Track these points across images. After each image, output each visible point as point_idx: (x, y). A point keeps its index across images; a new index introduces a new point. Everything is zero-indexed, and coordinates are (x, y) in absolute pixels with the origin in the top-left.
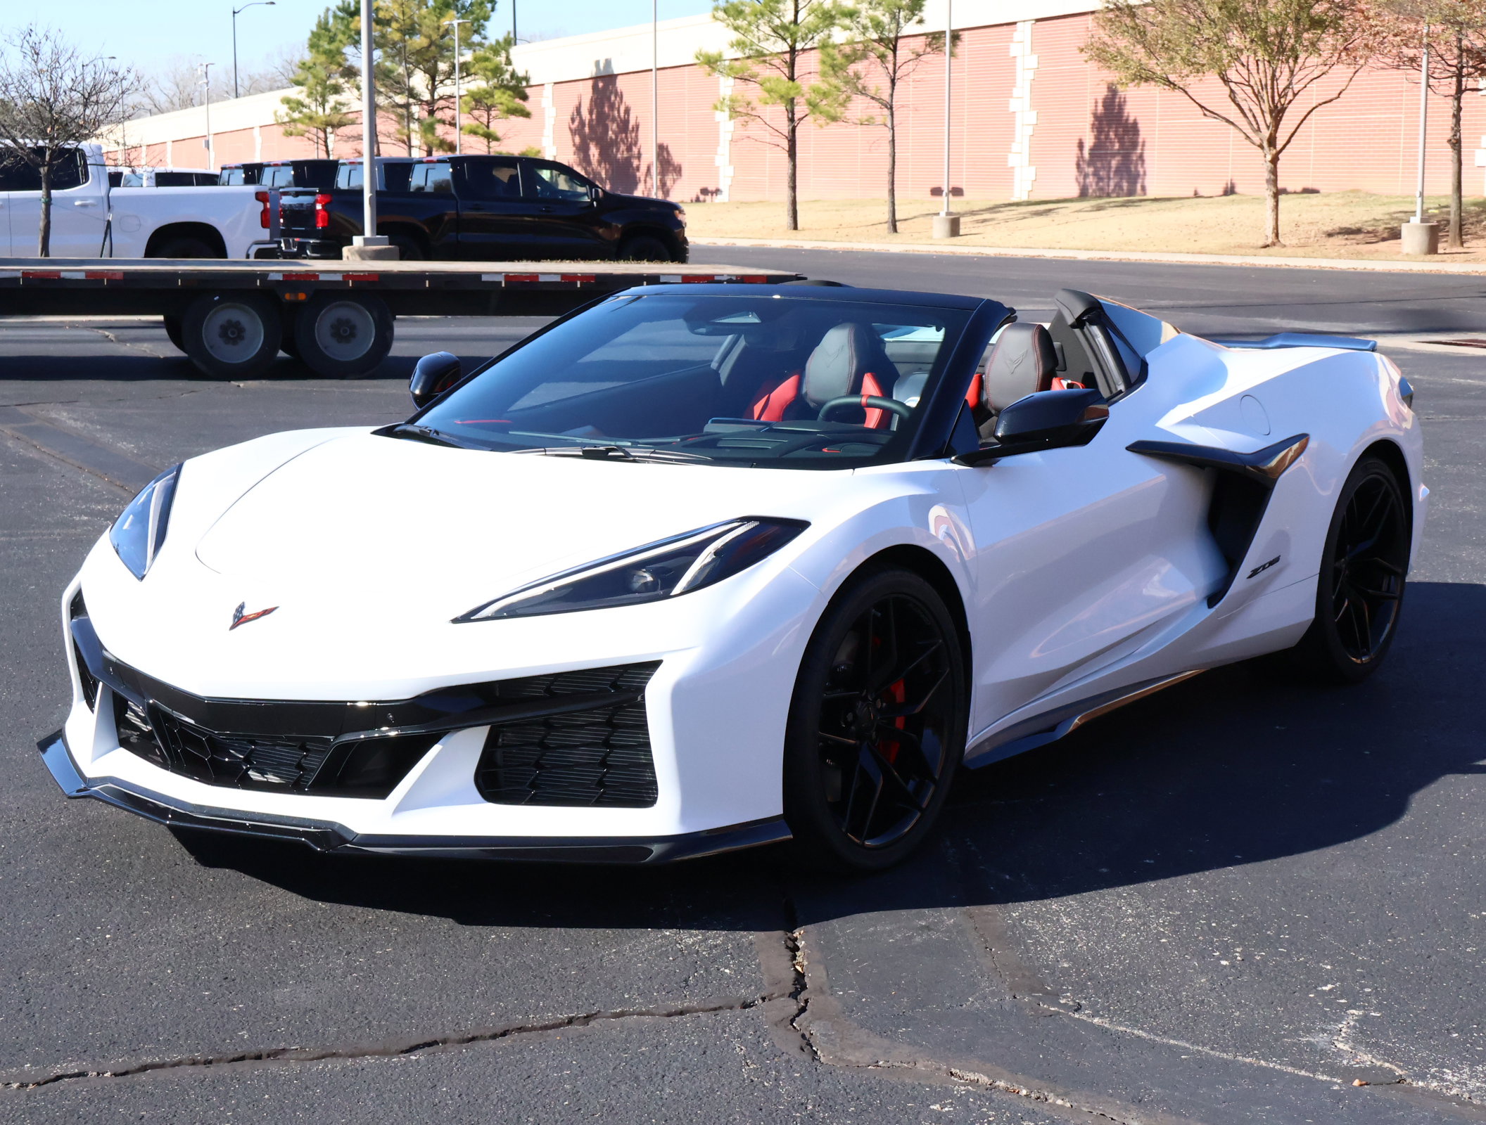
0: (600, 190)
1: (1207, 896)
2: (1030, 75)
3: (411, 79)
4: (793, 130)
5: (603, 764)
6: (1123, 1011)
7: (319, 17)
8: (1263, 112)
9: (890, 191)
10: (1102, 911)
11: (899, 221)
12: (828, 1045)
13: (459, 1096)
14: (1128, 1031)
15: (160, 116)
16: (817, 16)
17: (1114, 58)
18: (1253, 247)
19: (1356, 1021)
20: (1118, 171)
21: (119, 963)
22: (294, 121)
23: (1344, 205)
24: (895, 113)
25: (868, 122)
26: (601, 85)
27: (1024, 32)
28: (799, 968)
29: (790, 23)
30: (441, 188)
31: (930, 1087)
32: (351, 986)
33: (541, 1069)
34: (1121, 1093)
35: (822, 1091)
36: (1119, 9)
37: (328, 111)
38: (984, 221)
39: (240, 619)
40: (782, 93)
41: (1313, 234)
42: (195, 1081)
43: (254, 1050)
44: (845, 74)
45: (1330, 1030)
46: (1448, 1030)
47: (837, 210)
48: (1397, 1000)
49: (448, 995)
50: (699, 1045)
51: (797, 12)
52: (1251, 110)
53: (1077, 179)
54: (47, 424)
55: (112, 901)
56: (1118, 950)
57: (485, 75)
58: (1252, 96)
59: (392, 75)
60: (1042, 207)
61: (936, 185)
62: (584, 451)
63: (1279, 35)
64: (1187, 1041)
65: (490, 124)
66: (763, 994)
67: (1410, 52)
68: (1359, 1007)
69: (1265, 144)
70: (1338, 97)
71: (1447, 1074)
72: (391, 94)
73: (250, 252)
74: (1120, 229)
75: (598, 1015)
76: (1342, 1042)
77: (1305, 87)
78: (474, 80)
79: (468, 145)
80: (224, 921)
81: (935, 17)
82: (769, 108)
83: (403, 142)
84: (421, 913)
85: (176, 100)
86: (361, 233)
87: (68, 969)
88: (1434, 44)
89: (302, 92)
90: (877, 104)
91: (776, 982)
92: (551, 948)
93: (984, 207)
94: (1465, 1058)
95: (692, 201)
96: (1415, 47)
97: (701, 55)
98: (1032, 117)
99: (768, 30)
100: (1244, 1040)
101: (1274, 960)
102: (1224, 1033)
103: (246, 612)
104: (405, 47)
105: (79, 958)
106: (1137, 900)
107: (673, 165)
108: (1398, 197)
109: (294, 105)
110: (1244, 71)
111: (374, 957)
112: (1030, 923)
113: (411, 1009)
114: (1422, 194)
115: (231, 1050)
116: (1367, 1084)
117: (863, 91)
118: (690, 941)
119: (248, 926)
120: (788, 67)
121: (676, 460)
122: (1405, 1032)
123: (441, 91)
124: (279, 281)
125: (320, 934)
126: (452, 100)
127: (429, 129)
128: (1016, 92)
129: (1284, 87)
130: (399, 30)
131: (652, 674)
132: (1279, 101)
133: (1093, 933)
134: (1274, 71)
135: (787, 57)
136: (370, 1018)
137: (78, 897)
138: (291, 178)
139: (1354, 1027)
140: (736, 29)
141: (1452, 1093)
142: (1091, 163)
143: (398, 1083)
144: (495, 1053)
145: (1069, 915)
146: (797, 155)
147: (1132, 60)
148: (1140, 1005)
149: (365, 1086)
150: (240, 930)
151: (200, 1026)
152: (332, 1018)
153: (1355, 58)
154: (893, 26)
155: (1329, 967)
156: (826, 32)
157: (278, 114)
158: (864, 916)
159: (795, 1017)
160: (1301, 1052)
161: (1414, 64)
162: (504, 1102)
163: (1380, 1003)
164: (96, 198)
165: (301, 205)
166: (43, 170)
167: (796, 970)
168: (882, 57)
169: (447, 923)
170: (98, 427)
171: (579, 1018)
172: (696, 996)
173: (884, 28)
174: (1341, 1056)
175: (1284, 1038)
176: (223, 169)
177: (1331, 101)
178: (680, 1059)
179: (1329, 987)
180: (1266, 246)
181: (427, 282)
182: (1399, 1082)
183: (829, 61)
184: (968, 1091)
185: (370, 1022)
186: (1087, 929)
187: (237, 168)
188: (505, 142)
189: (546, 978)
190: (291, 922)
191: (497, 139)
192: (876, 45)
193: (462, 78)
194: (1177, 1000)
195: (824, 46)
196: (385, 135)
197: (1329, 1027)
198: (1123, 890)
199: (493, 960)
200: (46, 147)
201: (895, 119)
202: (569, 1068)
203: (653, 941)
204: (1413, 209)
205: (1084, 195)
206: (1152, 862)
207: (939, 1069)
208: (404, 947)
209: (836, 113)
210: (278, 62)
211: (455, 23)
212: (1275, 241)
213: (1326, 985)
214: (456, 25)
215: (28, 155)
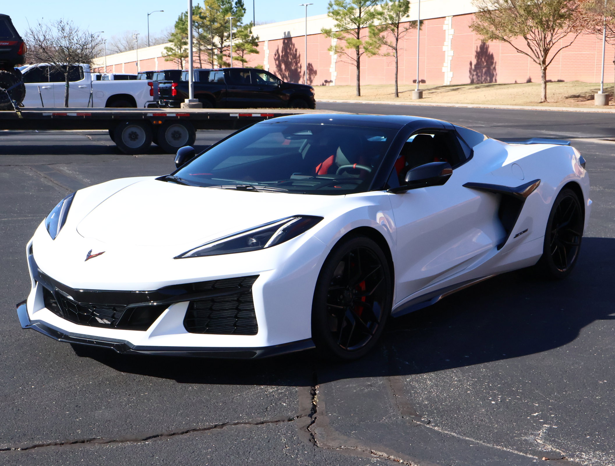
0: (281, 81)
1: (489, 372)
2: (451, 37)
3: (214, 39)
4: (359, 58)
5: (236, 317)
6: (448, 424)
7: (179, 16)
8: (540, 51)
9: (396, 81)
10: (444, 378)
11: (400, 93)
12: (321, 439)
13: (163, 461)
14: (449, 433)
15: (121, 54)
16: (368, 15)
17: (482, 30)
18: (536, 103)
19: (546, 430)
20: (486, 73)
21: (34, 399)
22: (169, 55)
23: (573, 86)
24: (398, 51)
25: (388, 55)
26: (286, 41)
27: (449, 21)
28: (315, 403)
29: (358, 17)
30: (220, 81)
31: (361, 458)
32: (127, 410)
33: (199, 449)
34: (442, 462)
35: (315, 460)
36: (485, 11)
37: (182, 51)
38: (432, 93)
39: (89, 256)
40: (354, 44)
41: (560, 98)
42: (54, 453)
43: (82, 439)
44: (379, 37)
45: (535, 434)
46: (585, 434)
47: (376, 89)
48: (565, 421)
49: (167, 414)
50: (267, 438)
51: (360, 13)
52: (536, 50)
53: (469, 77)
54: (58, 172)
55: (38, 371)
56: (449, 396)
57: (242, 38)
58: (536, 44)
59: (206, 38)
60: (455, 87)
61: (414, 79)
62: (237, 187)
63: (547, 21)
64: (474, 438)
65: (244, 56)
66: (298, 415)
67: (599, 28)
68: (548, 423)
69: (541, 63)
70: (570, 45)
71: (583, 455)
72: (206, 45)
73: (146, 105)
74: (485, 96)
75: (228, 424)
76: (539, 439)
77: (557, 41)
78: (238, 40)
79: (235, 64)
80: (82, 380)
81: (413, 15)
82: (350, 50)
83: (211, 63)
84: (162, 377)
85: (127, 48)
86: (188, 98)
87: (13, 402)
88: (608, 25)
89: (172, 44)
90: (391, 48)
91: (304, 410)
92: (213, 393)
93: (432, 88)
94: (591, 448)
95: (321, 85)
96: (601, 26)
97: (323, 30)
98: (451, 53)
99: (349, 20)
100: (498, 438)
101: (514, 401)
102: (489, 434)
103: (92, 254)
104: (211, 27)
105: (19, 396)
106: (460, 374)
107: (313, 71)
108: (594, 83)
109: (169, 50)
110: (533, 35)
111: (140, 397)
112: (414, 384)
113: (150, 420)
114: (603, 82)
115: (72, 439)
116: (548, 459)
117: (386, 43)
118: (271, 391)
119: (91, 383)
120: (357, 34)
121: (273, 191)
122: (567, 436)
123: (225, 44)
124: (151, 116)
125: (120, 386)
126: (229, 47)
127: (220, 58)
128: (445, 43)
129: (549, 41)
130: (209, 21)
131: (255, 280)
132: (547, 46)
133: (440, 388)
134: (545, 35)
135: (357, 30)
136: (133, 425)
137: (25, 370)
138: (164, 77)
139: (545, 432)
140: (337, 20)
141: (585, 464)
142: (475, 70)
143: (138, 454)
144: (181, 441)
145: (430, 380)
146: (360, 68)
147: (489, 31)
148: (455, 422)
149: (124, 456)
150: (87, 384)
151: (62, 428)
152: (117, 424)
153: (577, 30)
154: (397, 18)
155: (537, 405)
156: (372, 21)
157: (163, 53)
158: (345, 380)
159: (309, 425)
160: (521, 444)
161: (600, 32)
162: (181, 464)
163: (557, 422)
164: (87, 85)
165: (167, 87)
166: (66, 74)
167: (313, 404)
168: (393, 30)
169: (172, 382)
170: (78, 173)
171: (219, 425)
172: (270, 415)
173: (393, 19)
174: (539, 446)
175: (515, 437)
176: (139, 73)
177: (567, 46)
178: (258, 445)
179: (537, 414)
180: (541, 102)
181: (209, 117)
182: (562, 459)
183: (372, 32)
184: (377, 460)
185: (132, 426)
186: (437, 386)
187: (144, 73)
188: (249, 63)
189: (209, 407)
190: (109, 381)
191: (246, 62)
192: (391, 25)
193: (233, 39)
194: (471, 419)
195: (370, 26)
196: (203, 60)
197: (535, 433)
198: (454, 370)
199: (188, 398)
200: (67, 66)
201: (398, 54)
202: (211, 448)
203: (256, 391)
204: (599, 88)
205: (472, 83)
206: (468, 357)
207: (367, 450)
208: (153, 393)
209: (375, 51)
210: (166, 33)
211: (230, 18)
212: (545, 100)
213: (535, 413)
214: (231, 19)
215: (60, 68)
